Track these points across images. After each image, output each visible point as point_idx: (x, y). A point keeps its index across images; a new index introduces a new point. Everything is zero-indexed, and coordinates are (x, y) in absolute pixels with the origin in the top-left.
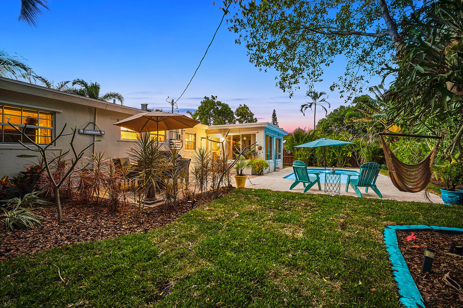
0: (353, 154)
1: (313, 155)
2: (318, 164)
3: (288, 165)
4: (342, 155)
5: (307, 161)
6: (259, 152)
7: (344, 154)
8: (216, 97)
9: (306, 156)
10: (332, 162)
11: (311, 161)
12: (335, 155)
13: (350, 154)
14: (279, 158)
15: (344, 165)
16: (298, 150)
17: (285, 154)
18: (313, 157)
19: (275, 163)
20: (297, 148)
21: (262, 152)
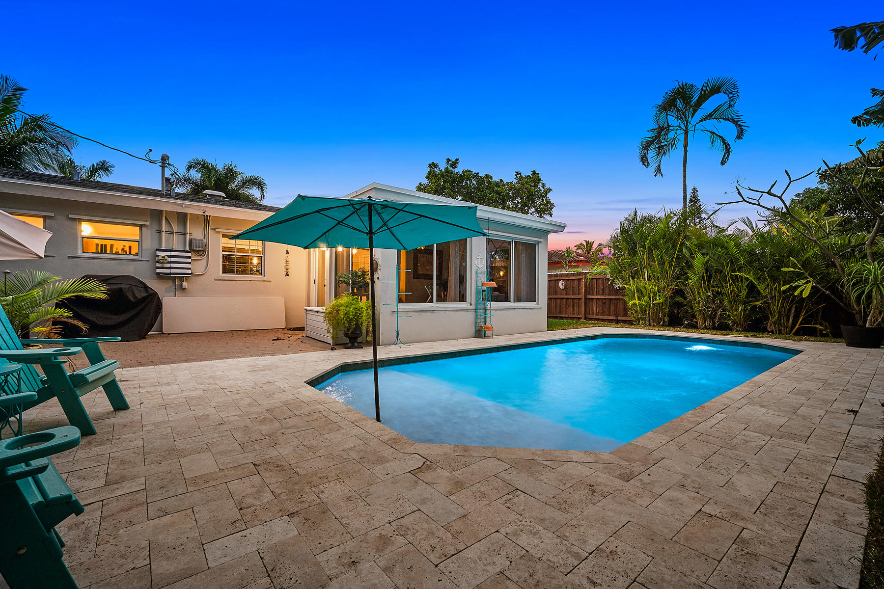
3: (615, 321)
5: (661, 309)
9: (656, 294)
15: (797, 327)
16: (634, 278)
17: (607, 289)
18: (684, 298)
19: (481, 312)
20: (632, 272)
21: (378, 278)
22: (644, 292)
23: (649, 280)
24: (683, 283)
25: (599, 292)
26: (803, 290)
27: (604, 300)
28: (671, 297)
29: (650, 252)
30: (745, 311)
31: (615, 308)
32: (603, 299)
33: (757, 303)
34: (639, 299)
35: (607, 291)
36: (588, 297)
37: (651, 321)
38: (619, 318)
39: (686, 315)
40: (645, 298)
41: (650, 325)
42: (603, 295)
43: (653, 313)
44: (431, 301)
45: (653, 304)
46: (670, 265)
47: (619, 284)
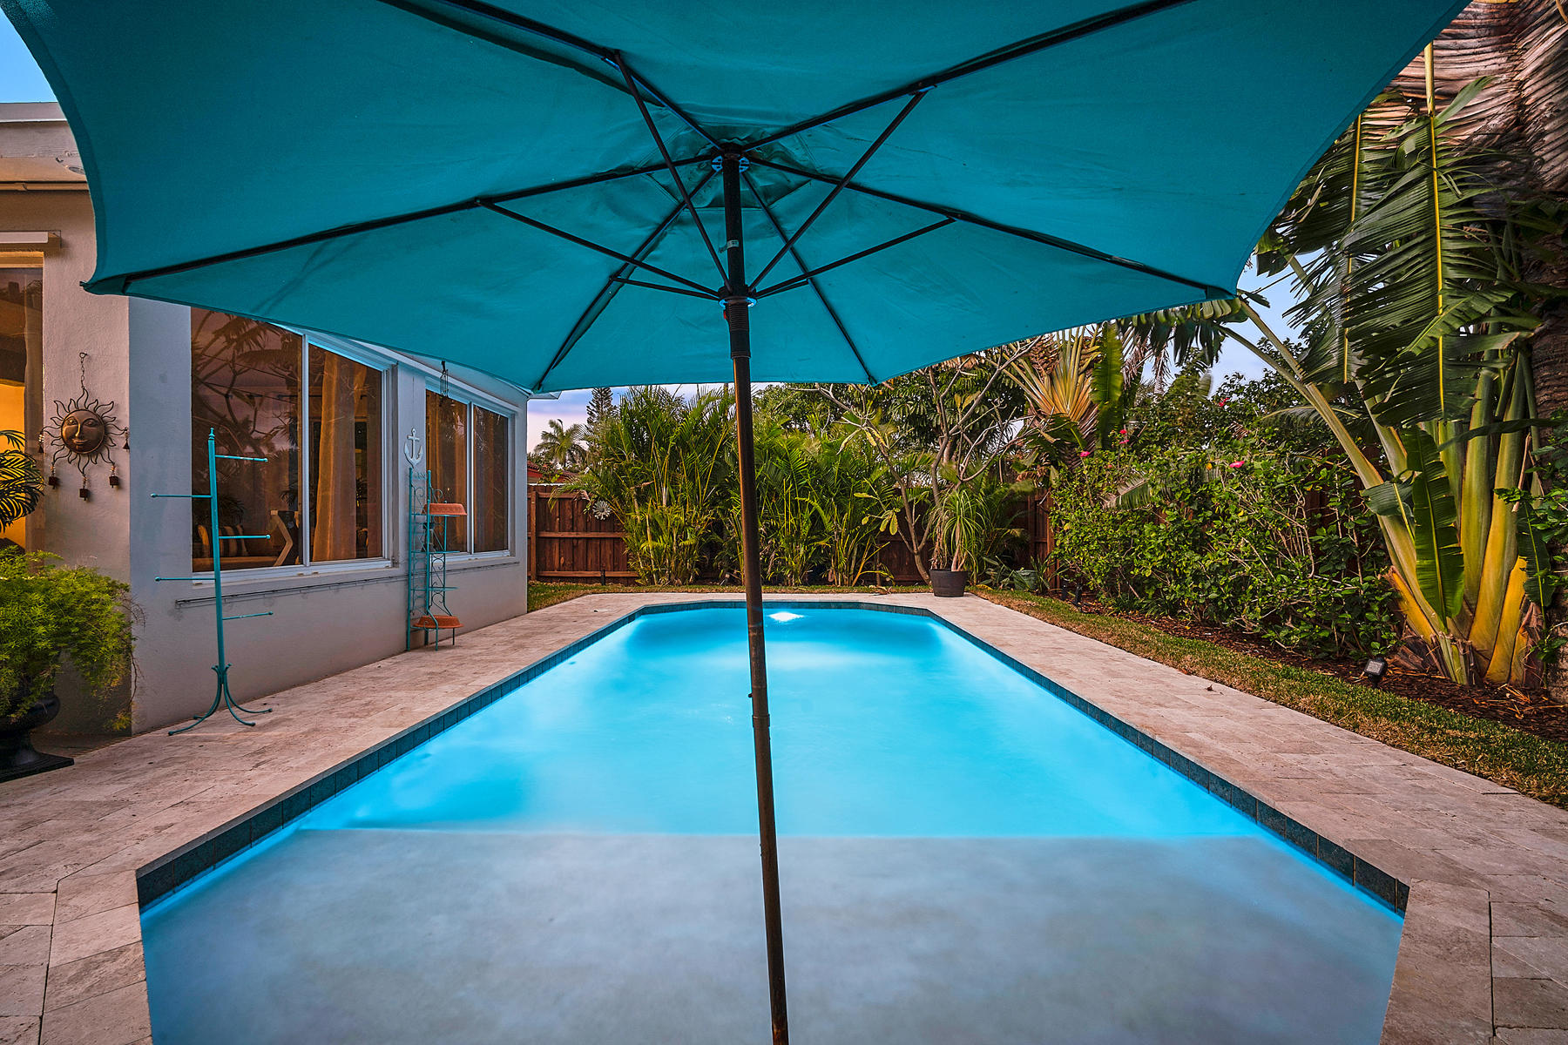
0: (901, 517)
1: (717, 527)
3: (598, 579)
4: (854, 522)
5: (690, 555)
6: (73, 478)
7: (865, 521)
9: (682, 530)
10: (809, 562)
11: (712, 557)
12: (823, 526)
13: (889, 521)
14: (493, 538)
15: (859, 574)
16: (642, 500)
17: (581, 519)
18: (722, 536)
19: (417, 582)
20: (638, 490)
21: (115, 481)
22: (662, 525)
23: (669, 504)
24: (722, 511)
25: (564, 525)
26: (889, 524)
27: (575, 541)
28: (705, 535)
29: (674, 457)
30: (807, 554)
31: (597, 557)
32: (573, 538)
33: (822, 543)
34: (654, 539)
35: (581, 524)
36: (542, 535)
37: (673, 577)
38: (608, 574)
39: (725, 564)
40: (666, 537)
41: (671, 583)
42: (572, 530)
43: (677, 562)
44: (294, 558)
45: (678, 547)
46: (703, 481)
47: (604, 510)
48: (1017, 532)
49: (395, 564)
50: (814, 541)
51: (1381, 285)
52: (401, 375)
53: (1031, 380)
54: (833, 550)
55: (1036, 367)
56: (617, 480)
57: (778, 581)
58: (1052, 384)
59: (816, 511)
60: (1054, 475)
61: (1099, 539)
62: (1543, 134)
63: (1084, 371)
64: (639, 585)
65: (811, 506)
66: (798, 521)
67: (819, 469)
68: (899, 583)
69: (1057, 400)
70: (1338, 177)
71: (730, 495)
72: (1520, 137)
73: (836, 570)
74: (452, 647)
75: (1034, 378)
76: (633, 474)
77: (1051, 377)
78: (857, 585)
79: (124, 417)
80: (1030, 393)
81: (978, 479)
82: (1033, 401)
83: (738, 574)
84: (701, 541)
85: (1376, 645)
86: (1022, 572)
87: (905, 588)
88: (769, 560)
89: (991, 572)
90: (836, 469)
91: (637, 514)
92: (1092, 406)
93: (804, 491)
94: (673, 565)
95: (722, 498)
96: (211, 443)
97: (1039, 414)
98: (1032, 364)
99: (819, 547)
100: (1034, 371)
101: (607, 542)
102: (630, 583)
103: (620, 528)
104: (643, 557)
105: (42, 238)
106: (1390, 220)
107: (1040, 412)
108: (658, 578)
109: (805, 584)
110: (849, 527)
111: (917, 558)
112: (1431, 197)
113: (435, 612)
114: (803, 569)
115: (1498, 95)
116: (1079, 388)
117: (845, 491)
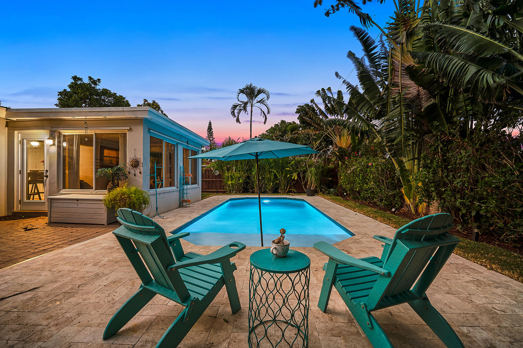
0: (298, 175)
1: (248, 177)
2: (256, 190)
3: (216, 192)
4: (285, 176)
5: (241, 185)
6: (132, 171)
7: (288, 176)
8: (99, 80)
9: (239, 178)
10: (273, 187)
11: (247, 185)
12: (277, 177)
13: (295, 176)
14: (194, 182)
15: (287, 190)
16: (228, 170)
17: (211, 176)
18: (249, 180)
19: (182, 192)
20: (227, 168)
21: (140, 173)
22: (233, 177)
23: (235, 171)
24: (250, 173)
25: (206, 177)
26: (294, 177)
27: (209, 181)
28: (245, 180)
30: (273, 185)
31: (215, 186)
33: (277, 182)
34: (231, 181)
38: (218, 190)
39: (251, 187)
40: (234, 180)
41: (236, 193)
42: (209, 178)
43: (238, 187)
44: (162, 186)
45: (238, 183)
46: (245, 165)
47: (217, 173)
48: (330, 179)
49: (177, 188)
50: (275, 181)
51: (393, 128)
52: (179, 145)
53: (334, 137)
54: (280, 184)
55: (336, 133)
56: (221, 165)
57: (265, 192)
58: (340, 138)
59: (275, 173)
60: (340, 163)
61: (348, 181)
62: (423, 98)
63: (349, 135)
64: (227, 193)
65: (274, 172)
66: (271, 176)
67: (276, 162)
68: (298, 193)
69: (341, 142)
70: (385, 104)
71: (252, 169)
72: (419, 98)
73: (281, 189)
74: (189, 207)
75: (335, 136)
76: (226, 163)
77: (340, 136)
78: (286, 193)
79: (142, 161)
80: (334, 140)
81: (320, 164)
82: (335, 142)
83: (254, 190)
84: (244, 182)
85: (397, 205)
86: (332, 190)
87: (299, 194)
88: (262, 186)
89: (323, 189)
90: (281, 162)
91: (226, 174)
92: (351, 144)
93: (272, 168)
94: (236, 188)
95: (250, 170)
96: (155, 165)
97: (337, 147)
98: (334, 132)
99: (276, 183)
100: (335, 135)
101: (218, 182)
102: (224, 193)
103: (222, 178)
104: (228, 186)
105: (128, 128)
106: (393, 115)
107: (337, 146)
108: (232, 192)
109: (272, 193)
110: (284, 178)
111: (303, 186)
112: (401, 110)
113: (185, 199)
114: (272, 189)
115: (415, 89)
116: (347, 139)
117: (283, 168)
